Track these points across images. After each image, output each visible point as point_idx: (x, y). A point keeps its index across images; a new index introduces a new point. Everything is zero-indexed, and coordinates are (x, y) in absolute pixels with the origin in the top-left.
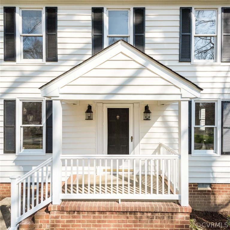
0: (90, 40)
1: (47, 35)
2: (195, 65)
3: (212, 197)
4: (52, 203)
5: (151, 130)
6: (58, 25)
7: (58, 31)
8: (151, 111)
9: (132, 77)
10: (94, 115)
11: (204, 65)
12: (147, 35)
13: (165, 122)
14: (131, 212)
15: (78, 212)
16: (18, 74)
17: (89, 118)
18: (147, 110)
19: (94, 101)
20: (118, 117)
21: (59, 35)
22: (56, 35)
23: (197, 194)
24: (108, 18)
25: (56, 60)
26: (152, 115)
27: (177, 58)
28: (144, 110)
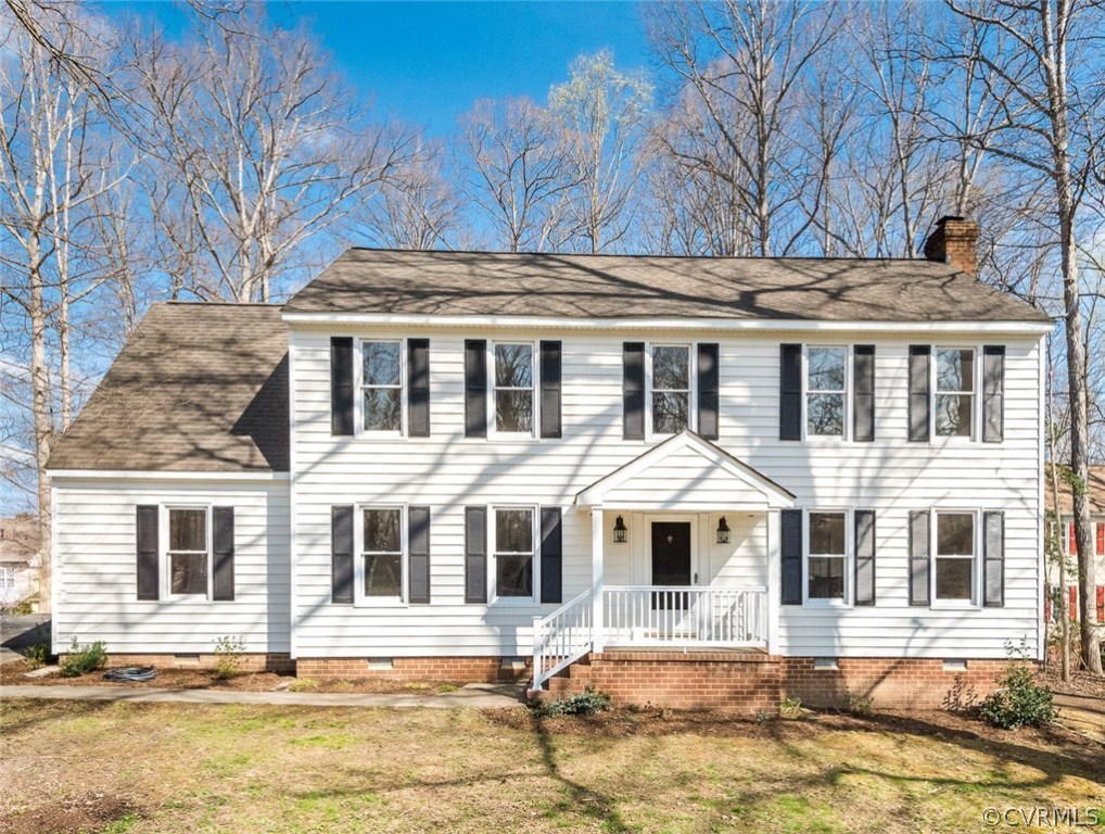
0: (620, 400)
1: (543, 390)
2: (808, 447)
3: (839, 682)
4: (592, 652)
5: (732, 561)
6: (563, 372)
7: (563, 382)
8: (730, 527)
9: (699, 480)
10: (629, 534)
11: (823, 447)
12: (722, 391)
13: (753, 548)
14: (701, 662)
15: (630, 661)
16: (486, 460)
17: (621, 540)
18: (723, 526)
19: (627, 511)
20: (670, 538)
21: (564, 390)
22: (559, 391)
23: (814, 677)
24: (651, 359)
25: (558, 434)
26: (733, 534)
27: (777, 433)
28: (718, 526)
